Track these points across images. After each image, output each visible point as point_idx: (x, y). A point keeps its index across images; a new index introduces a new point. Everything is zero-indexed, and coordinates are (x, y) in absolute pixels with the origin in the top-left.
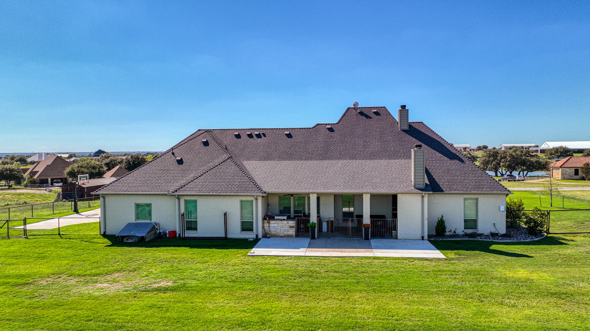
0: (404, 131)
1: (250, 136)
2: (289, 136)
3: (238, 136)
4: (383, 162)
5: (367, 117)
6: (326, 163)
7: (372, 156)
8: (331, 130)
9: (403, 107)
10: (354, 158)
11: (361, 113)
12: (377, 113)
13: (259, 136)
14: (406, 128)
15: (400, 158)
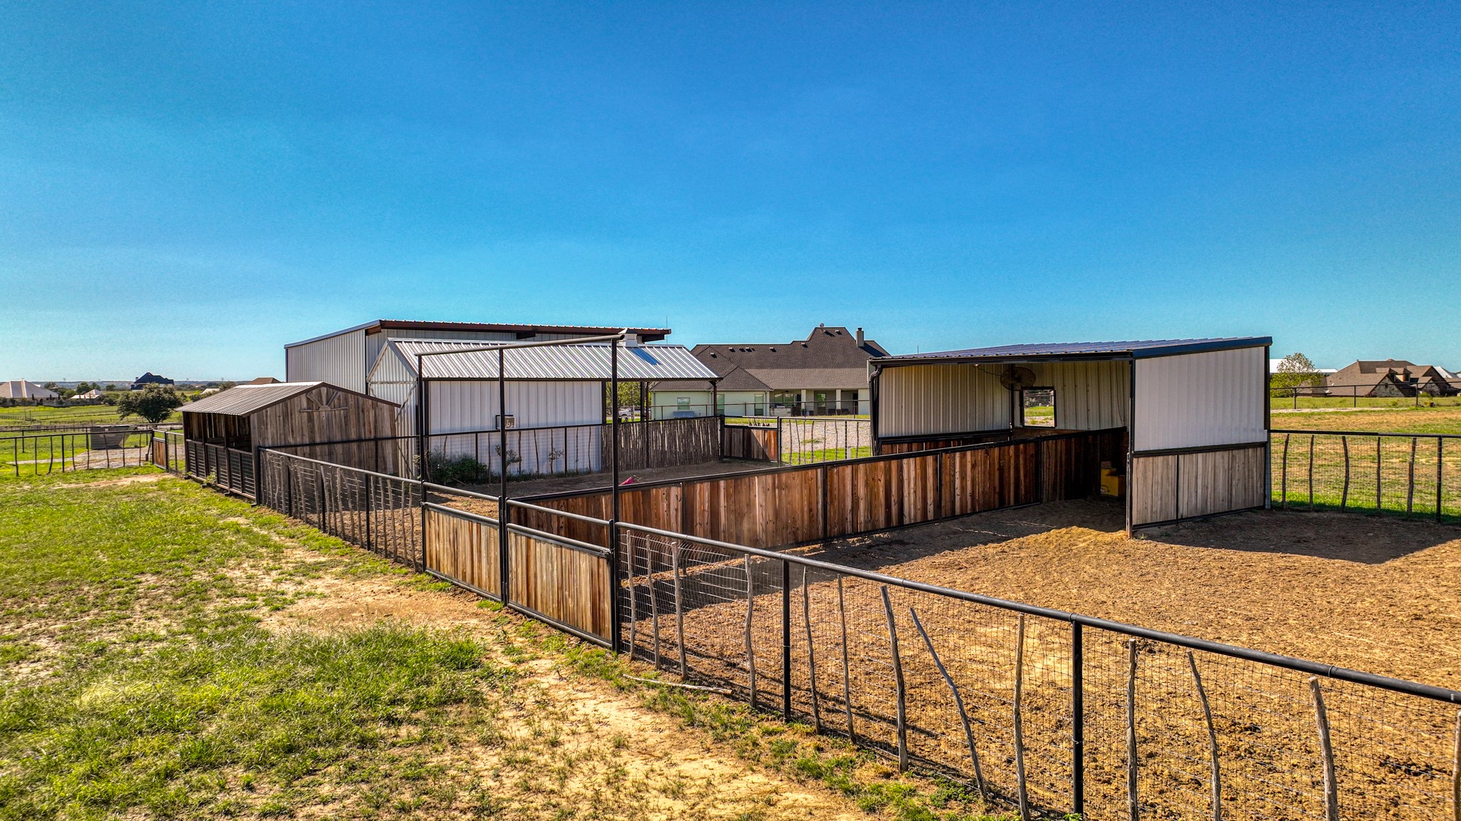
0: (861, 347)
1: (742, 350)
2: (773, 350)
3: (732, 350)
4: (847, 370)
5: (831, 335)
6: (806, 370)
7: (839, 366)
8: (805, 346)
9: (860, 329)
10: (825, 367)
11: (827, 333)
12: (839, 333)
13: (749, 350)
14: (862, 345)
15: (859, 367)
